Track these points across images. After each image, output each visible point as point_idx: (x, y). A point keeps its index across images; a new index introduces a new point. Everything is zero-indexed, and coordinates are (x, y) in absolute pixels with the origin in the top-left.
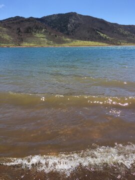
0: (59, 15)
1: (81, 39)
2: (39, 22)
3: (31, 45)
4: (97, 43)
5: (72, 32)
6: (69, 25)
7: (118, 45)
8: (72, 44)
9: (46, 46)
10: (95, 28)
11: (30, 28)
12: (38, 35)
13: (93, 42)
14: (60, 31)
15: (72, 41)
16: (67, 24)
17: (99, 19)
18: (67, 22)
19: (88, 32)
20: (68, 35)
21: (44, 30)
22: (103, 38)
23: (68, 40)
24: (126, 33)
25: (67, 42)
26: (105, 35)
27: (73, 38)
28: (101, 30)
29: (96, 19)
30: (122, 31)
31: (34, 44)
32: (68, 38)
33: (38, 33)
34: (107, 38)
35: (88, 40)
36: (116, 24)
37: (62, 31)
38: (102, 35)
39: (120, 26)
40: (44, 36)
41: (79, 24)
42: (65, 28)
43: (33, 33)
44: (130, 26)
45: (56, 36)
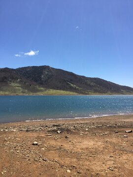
0: (33, 67)
1: (54, 88)
2: (15, 72)
3: (7, 93)
4: (68, 92)
5: (45, 81)
6: (42, 76)
7: (87, 94)
8: (46, 92)
9: (21, 94)
10: (66, 79)
11: (6, 78)
12: (13, 84)
13: (64, 91)
14: (34, 81)
15: (45, 90)
16: (41, 75)
17: (69, 72)
18: (41, 73)
19: (60, 82)
20: (41, 84)
21: (19, 80)
22: (73, 87)
23: (42, 89)
24: (92, 84)
25: (41, 91)
26: (75, 85)
27: (46, 87)
28: (71, 81)
29: (67, 72)
30: (89, 82)
31: (9, 92)
32: (42, 87)
33: (14, 82)
34: (77, 88)
35: (60, 89)
36: (83, 77)
37: (36, 81)
38: (72, 85)
39: (87, 78)
40: (20, 85)
41: (52, 75)
42: (38, 78)
43: (8, 82)
44: (95, 79)
45: (31, 85)
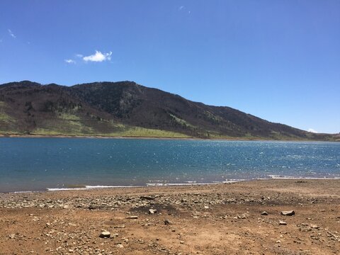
0: (105, 83)
1: (143, 125)
2: (69, 93)
3: (53, 133)
4: (170, 134)
5: (127, 112)
6: (122, 102)
7: (206, 138)
8: (128, 133)
9: (81, 136)
10: (166, 109)
11: (51, 104)
12: (65, 116)
13: (163, 132)
14: (106, 111)
15: (127, 129)
16: (119, 100)
17: (173, 95)
18: (120, 96)
19: (156, 114)
20: (120, 117)
21: (76, 108)
22: (180, 124)
23: (121, 125)
24: (217, 118)
25: (119, 130)
26: (183, 121)
27: (129, 123)
28: (177, 112)
29: (168, 94)
30: (210, 115)
31: (58, 131)
32: (121, 122)
33: (66, 112)
34: (187, 125)
35: (156, 127)
36: (200, 104)
37: (109, 110)
38: (178, 120)
39: (207, 108)
40: (78, 118)
41: (141, 100)
42: (114, 105)
43: (56, 112)
44: (222, 108)
45: (99, 119)
